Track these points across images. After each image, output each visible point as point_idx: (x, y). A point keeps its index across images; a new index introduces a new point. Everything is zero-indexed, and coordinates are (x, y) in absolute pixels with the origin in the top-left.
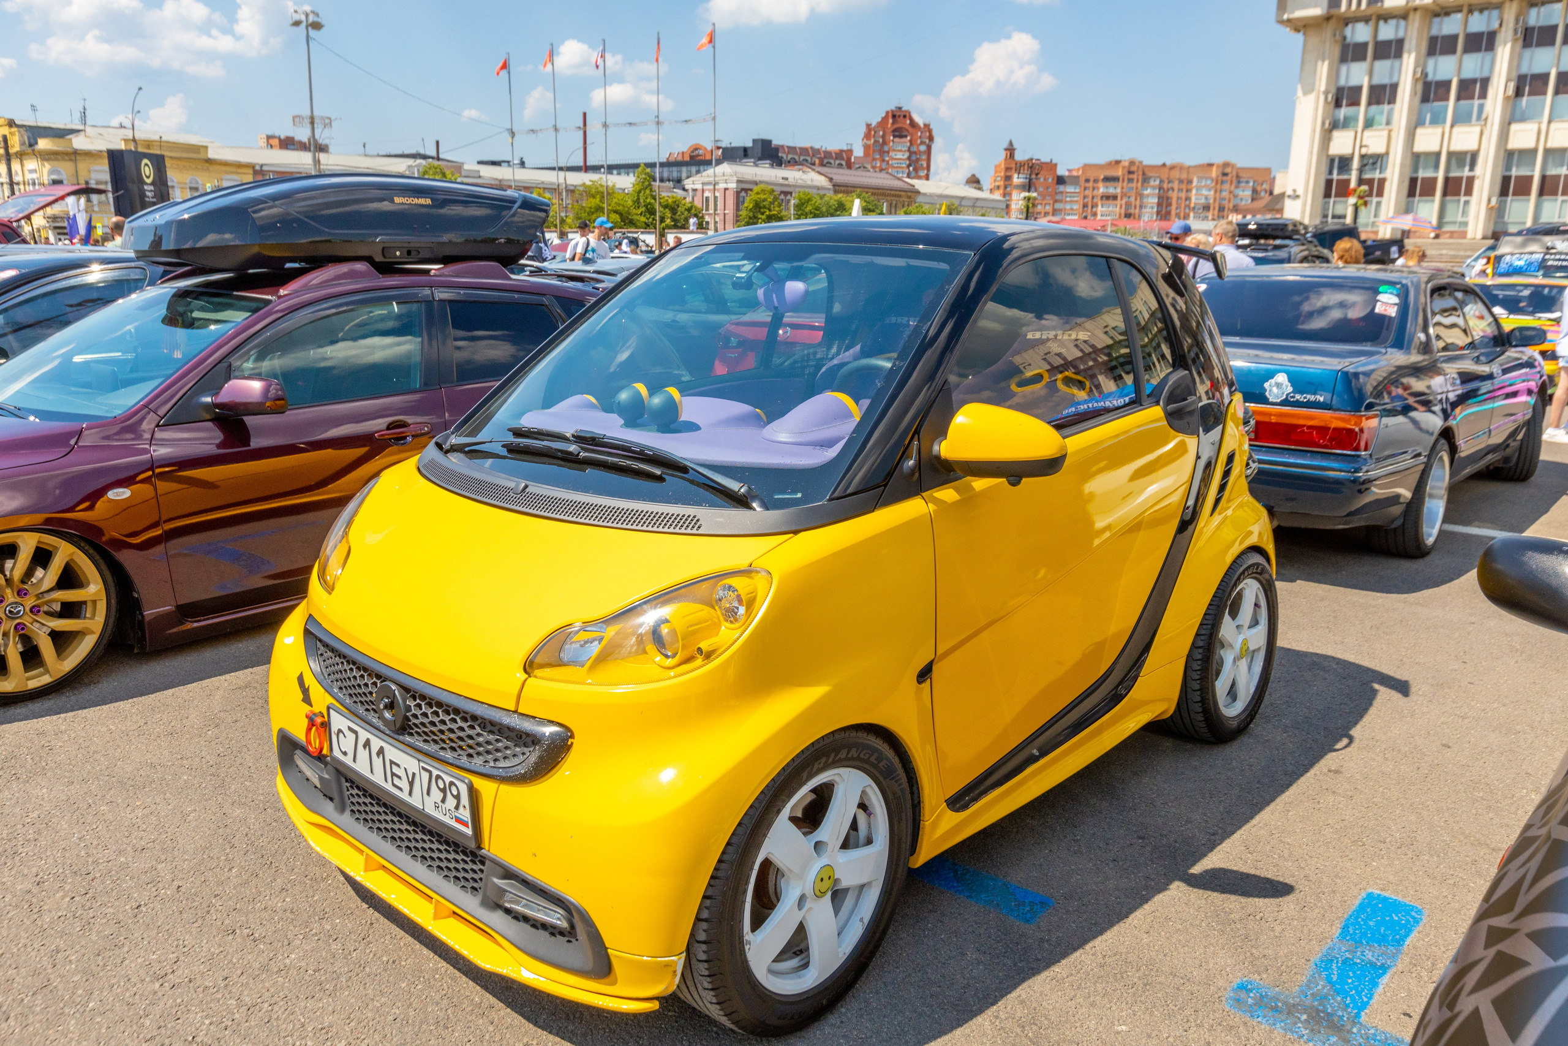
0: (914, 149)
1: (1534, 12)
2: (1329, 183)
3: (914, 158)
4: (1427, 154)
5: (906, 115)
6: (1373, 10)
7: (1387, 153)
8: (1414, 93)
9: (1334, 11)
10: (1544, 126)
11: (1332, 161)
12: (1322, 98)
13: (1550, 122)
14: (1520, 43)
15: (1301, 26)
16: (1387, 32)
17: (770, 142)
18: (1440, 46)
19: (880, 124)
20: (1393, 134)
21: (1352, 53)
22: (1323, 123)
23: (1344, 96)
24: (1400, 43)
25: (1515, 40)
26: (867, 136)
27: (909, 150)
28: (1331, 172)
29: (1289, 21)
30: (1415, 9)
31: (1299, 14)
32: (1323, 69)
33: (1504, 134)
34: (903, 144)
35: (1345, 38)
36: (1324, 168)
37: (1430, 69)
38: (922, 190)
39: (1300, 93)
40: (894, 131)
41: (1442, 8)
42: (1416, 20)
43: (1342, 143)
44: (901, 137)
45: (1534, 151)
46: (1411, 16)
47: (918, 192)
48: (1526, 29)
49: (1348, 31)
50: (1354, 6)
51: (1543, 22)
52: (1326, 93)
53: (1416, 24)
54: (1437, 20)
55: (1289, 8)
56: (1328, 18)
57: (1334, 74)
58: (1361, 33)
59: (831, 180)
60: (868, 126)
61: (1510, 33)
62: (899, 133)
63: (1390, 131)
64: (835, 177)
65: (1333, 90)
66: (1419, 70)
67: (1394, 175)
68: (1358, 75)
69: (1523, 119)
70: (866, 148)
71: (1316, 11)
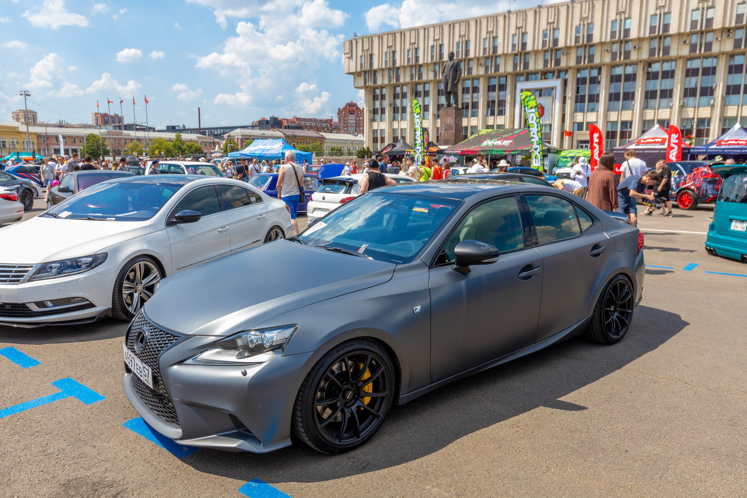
0: (357, 119)
2: (374, 138)
3: (358, 122)
5: (355, 105)
7: (385, 129)
8: (390, 110)
11: (374, 131)
17: (277, 118)
18: (396, 97)
19: (344, 109)
21: (376, 97)
22: (371, 119)
23: (375, 112)
24: (386, 95)
26: (339, 114)
27: (355, 119)
28: (374, 135)
30: (386, 85)
32: (370, 102)
34: (353, 117)
35: (375, 93)
38: (327, 137)
40: (349, 111)
42: (387, 88)
43: (375, 126)
44: (352, 114)
47: (325, 138)
48: (415, 93)
51: (418, 90)
56: (367, 88)
57: (372, 104)
59: (285, 134)
60: (339, 109)
61: (409, 94)
62: (352, 113)
63: (386, 123)
64: (286, 133)
65: (373, 109)
66: (390, 103)
67: (387, 136)
68: (378, 104)
70: (339, 119)
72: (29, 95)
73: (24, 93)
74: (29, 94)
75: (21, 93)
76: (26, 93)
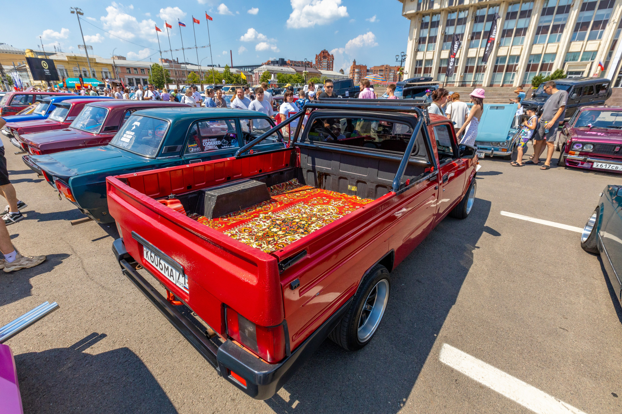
0: (329, 62)
1: (478, 11)
2: (416, 69)
3: (329, 64)
4: (444, 59)
5: (327, 52)
6: (430, 11)
7: (433, 59)
8: (441, 39)
9: (419, 11)
10: (479, 49)
11: (417, 62)
12: (415, 41)
13: (480, 48)
14: (474, 21)
15: (410, 17)
16: (435, 19)
17: (284, 59)
18: (450, 23)
19: (319, 55)
20: (435, 53)
21: (424, 26)
22: (415, 49)
23: (421, 40)
24: (438, 22)
25: (472, 20)
26: (316, 58)
27: (327, 62)
28: (417, 66)
29: (405, 15)
30: (443, 10)
31: (408, 12)
32: (415, 31)
33: (467, 52)
34: (326, 60)
35: (423, 21)
36: (415, 64)
37: (447, 31)
38: (323, 73)
39: (409, 39)
40: (323, 57)
41: (451, 10)
42: (443, 13)
43: (420, 56)
44: (325, 58)
45: (475, 58)
46: (442, 13)
47: (321, 74)
48: (476, 17)
49: (423, 19)
50: (424, 10)
51: (481, 14)
52: (416, 39)
53: (443, 15)
54: (449, 15)
55: (405, 10)
56: (417, 14)
57: (419, 33)
58: (427, 19)
59: (296, 70)
60: (316, 55)
61: (471, 18)
63: (434, 52)
65: (418, 38)
66: (443, 31)
67: (434, 67)
68: (426, 33)
69: (472, 48)
70: (316, 61)
71: (413, 11)
72: (82, 14)
73: (75, 10)
74: (81, 12)
75: (72, 10)
76: (78, 10)
